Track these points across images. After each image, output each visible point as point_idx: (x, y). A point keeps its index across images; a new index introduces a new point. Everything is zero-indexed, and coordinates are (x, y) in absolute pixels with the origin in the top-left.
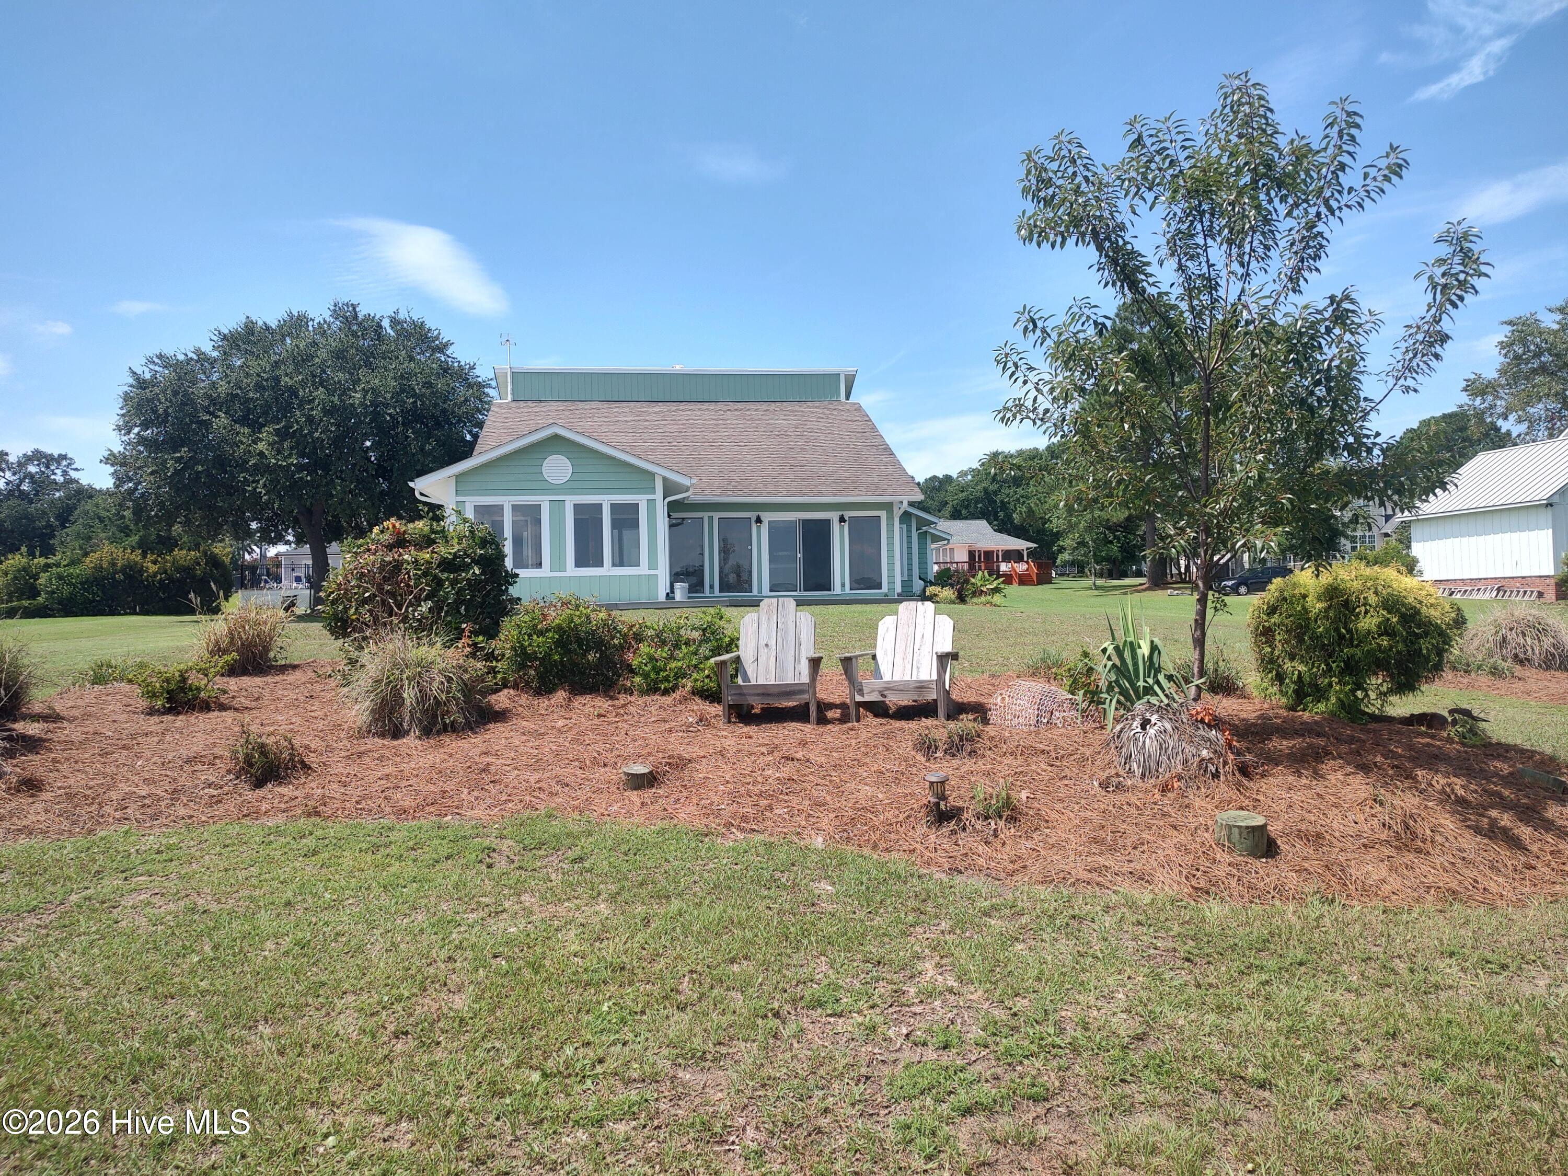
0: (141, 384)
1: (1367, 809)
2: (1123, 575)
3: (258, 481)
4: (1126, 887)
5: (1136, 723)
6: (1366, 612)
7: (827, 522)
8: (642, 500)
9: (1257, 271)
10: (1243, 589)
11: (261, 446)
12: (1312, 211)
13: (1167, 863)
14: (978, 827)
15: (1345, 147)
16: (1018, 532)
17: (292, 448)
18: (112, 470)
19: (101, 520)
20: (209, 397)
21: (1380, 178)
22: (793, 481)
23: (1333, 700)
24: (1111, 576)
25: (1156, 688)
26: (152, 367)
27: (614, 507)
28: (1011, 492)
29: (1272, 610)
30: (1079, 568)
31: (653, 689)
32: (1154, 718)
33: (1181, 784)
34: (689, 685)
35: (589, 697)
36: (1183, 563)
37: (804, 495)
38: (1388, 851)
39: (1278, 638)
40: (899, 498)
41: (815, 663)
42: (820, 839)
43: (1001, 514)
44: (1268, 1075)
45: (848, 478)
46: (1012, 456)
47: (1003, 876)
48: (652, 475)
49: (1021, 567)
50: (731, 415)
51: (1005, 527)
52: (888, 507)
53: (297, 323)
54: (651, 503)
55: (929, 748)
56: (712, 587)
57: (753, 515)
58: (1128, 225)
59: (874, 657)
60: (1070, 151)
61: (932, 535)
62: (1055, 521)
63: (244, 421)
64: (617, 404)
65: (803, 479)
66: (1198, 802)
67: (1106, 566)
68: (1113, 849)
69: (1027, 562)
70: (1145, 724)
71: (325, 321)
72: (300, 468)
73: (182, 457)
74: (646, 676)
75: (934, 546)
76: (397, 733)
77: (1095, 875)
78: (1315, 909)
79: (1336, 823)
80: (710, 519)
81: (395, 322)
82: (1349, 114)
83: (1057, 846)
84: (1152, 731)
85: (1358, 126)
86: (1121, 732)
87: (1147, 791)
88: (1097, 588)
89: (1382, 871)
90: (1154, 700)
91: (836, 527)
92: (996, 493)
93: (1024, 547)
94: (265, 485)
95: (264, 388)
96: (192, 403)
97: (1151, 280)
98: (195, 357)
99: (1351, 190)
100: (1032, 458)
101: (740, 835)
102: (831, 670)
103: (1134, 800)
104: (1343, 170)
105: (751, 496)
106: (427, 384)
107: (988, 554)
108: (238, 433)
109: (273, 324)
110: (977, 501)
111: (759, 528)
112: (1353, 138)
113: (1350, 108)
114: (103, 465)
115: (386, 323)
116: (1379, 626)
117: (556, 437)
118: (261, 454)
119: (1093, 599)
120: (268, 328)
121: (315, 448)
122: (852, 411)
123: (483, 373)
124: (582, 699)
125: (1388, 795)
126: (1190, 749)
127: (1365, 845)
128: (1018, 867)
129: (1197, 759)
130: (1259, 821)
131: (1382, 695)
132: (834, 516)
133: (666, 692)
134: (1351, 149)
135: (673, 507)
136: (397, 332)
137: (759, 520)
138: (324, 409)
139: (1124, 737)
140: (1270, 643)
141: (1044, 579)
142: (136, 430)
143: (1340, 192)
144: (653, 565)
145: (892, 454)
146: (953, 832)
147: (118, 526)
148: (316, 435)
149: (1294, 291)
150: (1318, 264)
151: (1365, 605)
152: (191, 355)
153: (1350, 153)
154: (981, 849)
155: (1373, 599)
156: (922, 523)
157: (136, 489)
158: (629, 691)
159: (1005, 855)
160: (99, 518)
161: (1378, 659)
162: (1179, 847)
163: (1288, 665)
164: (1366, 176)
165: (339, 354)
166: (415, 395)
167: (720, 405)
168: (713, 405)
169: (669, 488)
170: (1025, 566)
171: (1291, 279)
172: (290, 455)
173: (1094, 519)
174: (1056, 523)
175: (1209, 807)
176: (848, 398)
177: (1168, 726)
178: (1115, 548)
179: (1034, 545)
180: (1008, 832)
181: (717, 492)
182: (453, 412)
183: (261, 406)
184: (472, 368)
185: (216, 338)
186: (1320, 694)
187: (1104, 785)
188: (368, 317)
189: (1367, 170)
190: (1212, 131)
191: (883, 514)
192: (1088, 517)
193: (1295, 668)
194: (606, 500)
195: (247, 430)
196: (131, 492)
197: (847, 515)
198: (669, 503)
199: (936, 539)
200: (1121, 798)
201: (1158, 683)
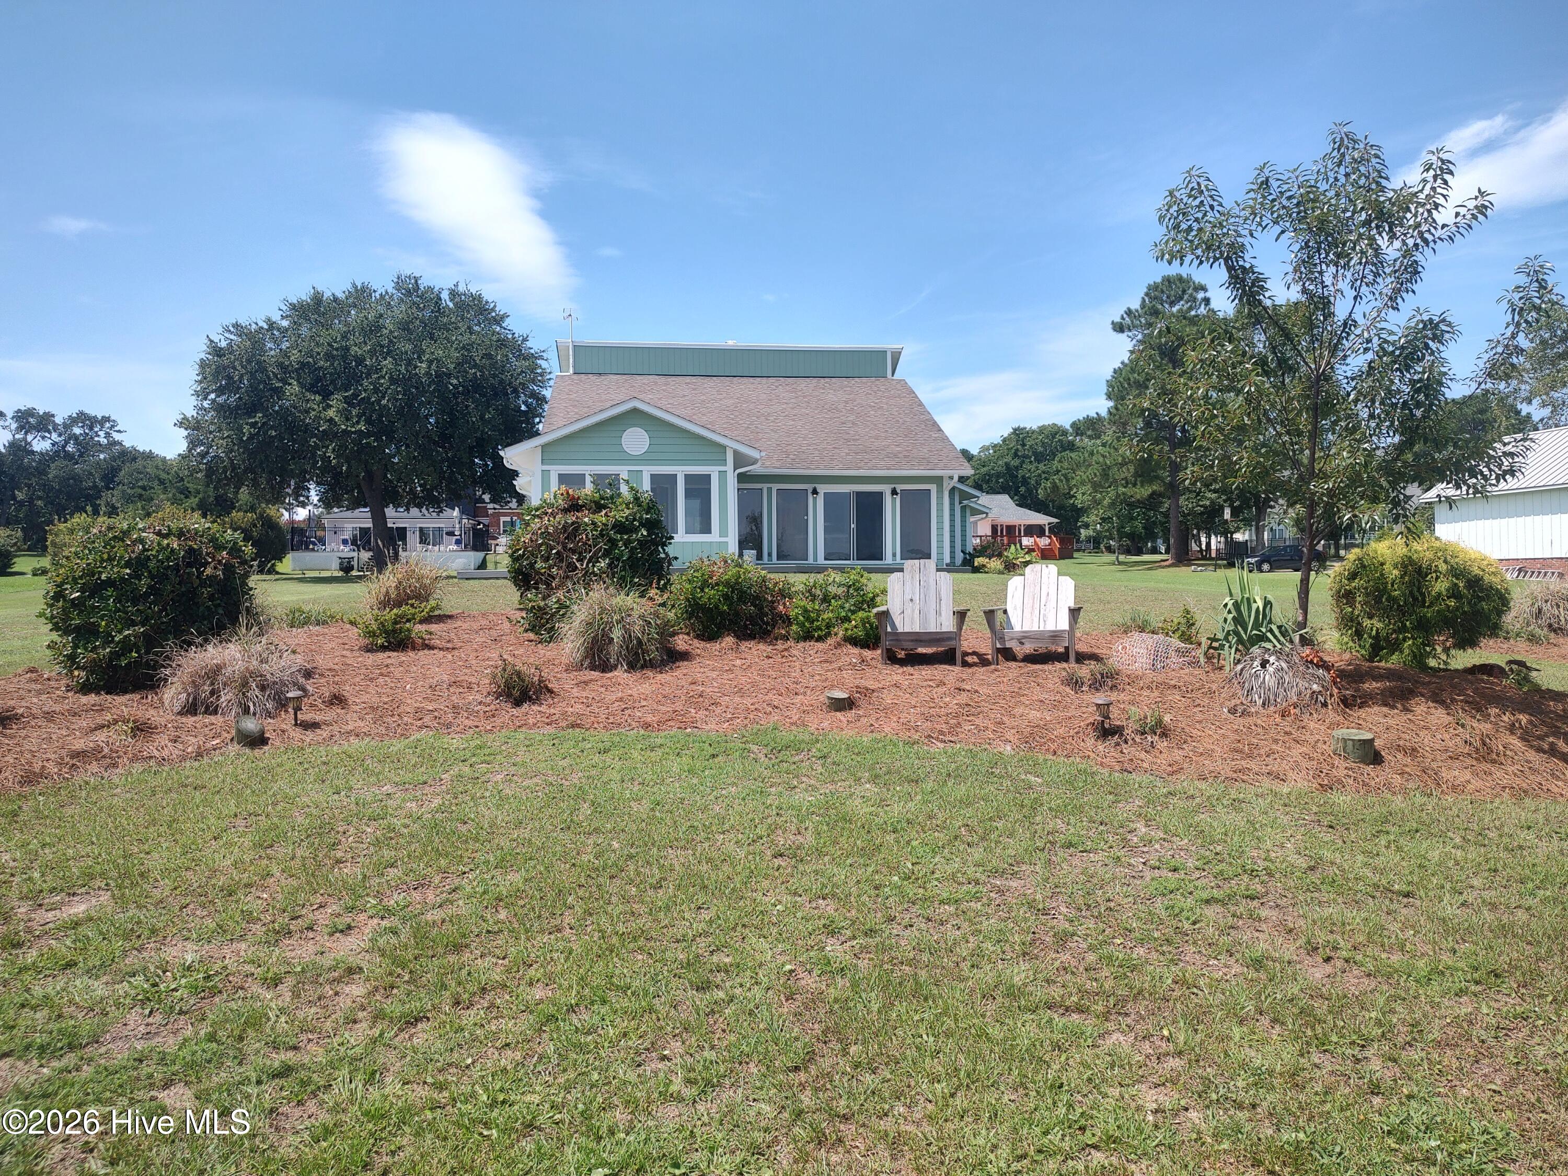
0: (217, 351)
1: (1451, 730)
2: (1139, 552)
3: (327, 447)
4: (1267, 783)
5: (1257, 663)
6: (1437, 578)
7: (880, 495)
8: (713, 471)
9: (1367, 294)
10: (1266, 567)
11: (331, 413)
12: (1410, 242)
13: (1296, 766)
14: (1138, 740)
15: (1439, 190)
16: (1039, 506)
17: (359, 416)
18: (185, 433)
19: (162, 482)
20: (281, 365)
21: (1469, 217)
22: (848, 454)
23: (1407, 651)
24: (1128, 552)
25: (1269, 635)
26: (227, 335)
27: (688, 478)
28: (1033, 467)
29: (1353, 576)
30: (1096, 544)
31: (807, 636)
32: (1272, 659)
33: (1297, 711)
34: (841, 633)
35: (752, 643)
36: (1203, 540)
37: (860, 468)
38: (1469, 761)
39: (1358, 599)
40: (950, 473)
41: (961, 616)
42: (1009, 748)
43: (1023, 489)
44: (1410, 888)
45: (900, 452)
46: (1033, 432)
47: (1165, 775)
48: (723, 448)
49: (1044, 542)
50: (783, 390)
51: (1027, 501)
52: (938, 480)
53: (361, 294)
54: (722, 474)
55: (1077, 682)
56: (770, 555)
57: (809, 487)
58: (1248, 247)
59: (1005, 612)
60: (1199, 184)
61: (972, 508)
62: (1079, 496)
63: (312, 388)
64: (673, 378)
65: (857, 453)
66: (1312, 725)
67: (1126, 542)
68: (1250, 756)
69: (1050, 537)
70: (1264, 664)
71: (387, 292)
72: (368, 434)
73: (256, 423)
74: (802, 625)
75: (972, 519)
76: (605, 667)
77: (1240, 775)
78: (1419, 799)
79: (1426, 739)
80: (770, 490)
81: (453, 294)
82: (1443, 161)
83: (1209, 754)
84: (1271, 669)
85: (1451, 173)
86: (1242, 670)
87: (1269, 716)
88: (1120, 563)
89: (1467, 775)
90: (1268, 645)
91: (888, 500)
92: (1017, 468)
93: (1046, 522)
94: (334, 450)
95: (333, 357)
96: (263, 370)
97: (1267, 294)
98: (266, 327)
99: (1443, 226)
100: (1054, 435)
101: (941, 745)
102: (975, 621)
103: (1259, 722)
104: (1436, 209)
105: (808, 468)
106: (488, 356)
107: (1011, 529)
108: (308, 401)
109: (340, 295)
110: (998, 475)
111: (815, 500)
112: (1446, 182)
113: (1445, 156)
114: (177, 428)
115: (445, 296)
116: (1448, 590)
117: (635, 410)
118: (331, 420)
119: (1118, 574)
120: (336, 299)
121: (381, 416)
122: (898, 386)
123: (534, 345)
124: (747, 644)
125: (1468, 718)
126: (1303, 684)
127: (1451, 757)
128: (1175, 770)
129: (1309, 692)
130: (1368, 736)
131: (1446, 650)
132: (886, 489)
133: (820, 639)
134: (1445, 192)
135: (742, 478)
136: (456, 305)
137: (815, 492)
138: (391, 378)
139: (1246, 674)
140: (1351, 603)
141: (1065, 554)
142: (213, 396)
143: (1435, 228)
144: (724, 532)
145: (940, 430)
146: (1118, 744)
147: (178, 488)
148: (384, 402)
149: (1394, 308)
150: (1415, 287)
151: (1435, 571)
152: (262, 324)
153: (1444, 196)
154: (1143, 755)
155: (1443, 567)
156: (965, 496)
157: (207, 453)
158: (786, 638)
159: (1163, 760)
160: (159, 480)
161: (1446, 617)
162: (1304, 755)
163: (1367, 623)
164: (1457, 214)
165: (405, 326)
166: (475, 366)
167: (771, 380)
168: (764, 380)
169: (740, 460)
170: (1047, 541)
171: (1391, 298)
172: (358, 423)
173: (1118, 496)
174: (1081, 498)
175: (1322, 727)
176: (893, 374)
177: (1284, 665)
178: (1139, 525)
179: (1055, 520)
180: (1162, 744)
181: (778, 464)
182: (511, 383)
183: (331, 374)
184: (525, 340)
185: (284, 308)
186: (1395, 647)
187: (1233, 711)
188: (430, 289)
189: (1458, 209)
190: (1323, 170)
191: (933, 488)
192: (1112, 494)
193: (1374, 625)
194: (681, 471)
195: (318, 398)
196: (203, 455)
197: (899, 488)
198: (739, 475)
199: (975, 512)
200: (1250, 720)
201: (1271, 631)
